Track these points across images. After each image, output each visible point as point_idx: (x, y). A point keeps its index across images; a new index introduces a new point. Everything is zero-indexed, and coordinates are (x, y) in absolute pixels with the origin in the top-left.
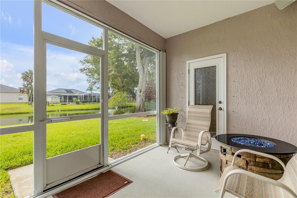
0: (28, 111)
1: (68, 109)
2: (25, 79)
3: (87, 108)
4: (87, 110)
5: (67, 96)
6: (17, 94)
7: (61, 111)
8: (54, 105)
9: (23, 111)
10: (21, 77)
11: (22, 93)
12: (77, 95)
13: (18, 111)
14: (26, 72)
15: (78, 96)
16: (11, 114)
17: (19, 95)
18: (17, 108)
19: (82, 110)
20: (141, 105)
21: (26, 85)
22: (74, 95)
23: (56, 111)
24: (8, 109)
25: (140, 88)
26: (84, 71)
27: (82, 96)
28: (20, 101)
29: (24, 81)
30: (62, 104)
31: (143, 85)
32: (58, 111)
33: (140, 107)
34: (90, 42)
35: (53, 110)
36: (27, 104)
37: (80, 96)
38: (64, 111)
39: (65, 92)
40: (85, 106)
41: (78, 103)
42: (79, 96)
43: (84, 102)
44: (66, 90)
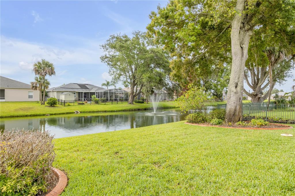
0: (44, 113)
1: (89, 111)
2: (38, 71)
3: (111, 109)
4: (112, 111)
5: (82, 93)
6: (27, 91)
7: (81, 112)
8: (70, 104)
9: (38, 113)
10: (33, 69)
11: (35, 89)
12: (94, 91)
13: (33, 113)
14: (39, 63)
15: (95, 93)
16: (26, 116)
17: (29, 92)
18: (30, 108)
19: (105, 111)
20: (238, 108)
21: (39, 80)
22: (91, 91)
23: (74, 113)
24: (22, 109)
25: (236, 81)
26: (106, 60)
27: (101, 93)
28: (30, 100)
29: (36, 74)
30: (79, 104)
31: (241, 76)
32: (77, 112)
33: (235, 110)
34: (151, 15)
35: (71, 111)
36: (38, 103)
37: (99, 93)
38: (84, 112)
39: (79, 87)
40: (108, 106)
41: (97, 102)
42: (97, 93)
43: (104, 101)
44: (79, 85)
